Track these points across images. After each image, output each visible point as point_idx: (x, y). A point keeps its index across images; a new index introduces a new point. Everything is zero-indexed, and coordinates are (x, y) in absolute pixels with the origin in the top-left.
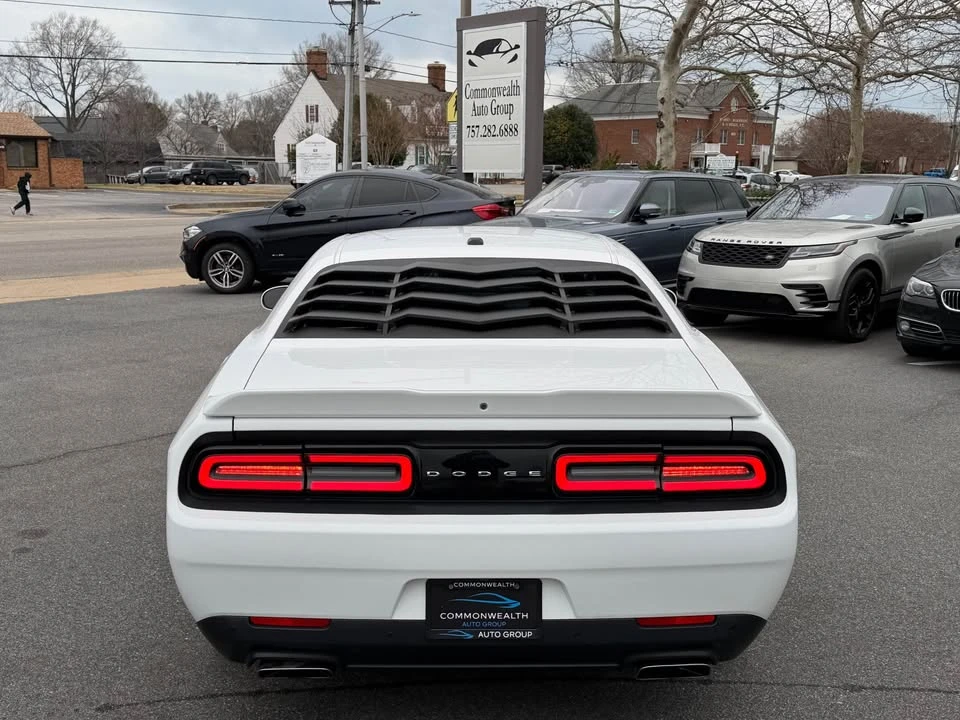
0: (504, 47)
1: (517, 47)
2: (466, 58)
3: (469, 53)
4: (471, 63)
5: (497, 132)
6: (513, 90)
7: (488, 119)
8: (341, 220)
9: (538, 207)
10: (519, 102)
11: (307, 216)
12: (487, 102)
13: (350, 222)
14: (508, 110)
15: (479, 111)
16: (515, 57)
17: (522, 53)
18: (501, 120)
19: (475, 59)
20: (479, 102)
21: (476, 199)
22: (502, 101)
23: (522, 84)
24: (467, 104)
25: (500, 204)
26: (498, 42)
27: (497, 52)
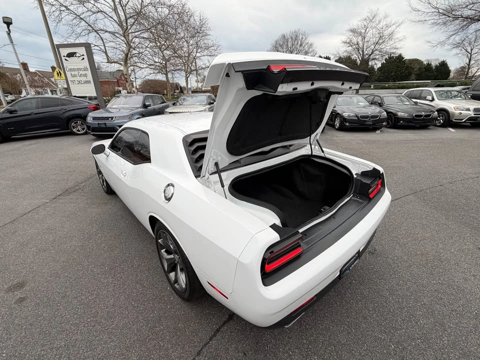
0: (78, 55)
1: (83, 55)
2: (63, 58)
3: (64, 56)
4: (66, 60)
5: (83, 82)
6: (86, 69)
7: (78, 78)
8: (36, 114)
9: (112, 105)
10: (89, 73)
11: (19, 113)
12: (76, 73)
13: (40, 115)
14: (85, 75)
15: (74, 76)
16: (83, 59)
17: (85, 57)
18: (84, 79)
19: (67, 58)
20: (73, 73)
21: (88, 104)
22: (81, 72)
23: (88, 67)
24: (68, 74)
25: (96, 105)
26: (75, 53)
27: (76, 56)
